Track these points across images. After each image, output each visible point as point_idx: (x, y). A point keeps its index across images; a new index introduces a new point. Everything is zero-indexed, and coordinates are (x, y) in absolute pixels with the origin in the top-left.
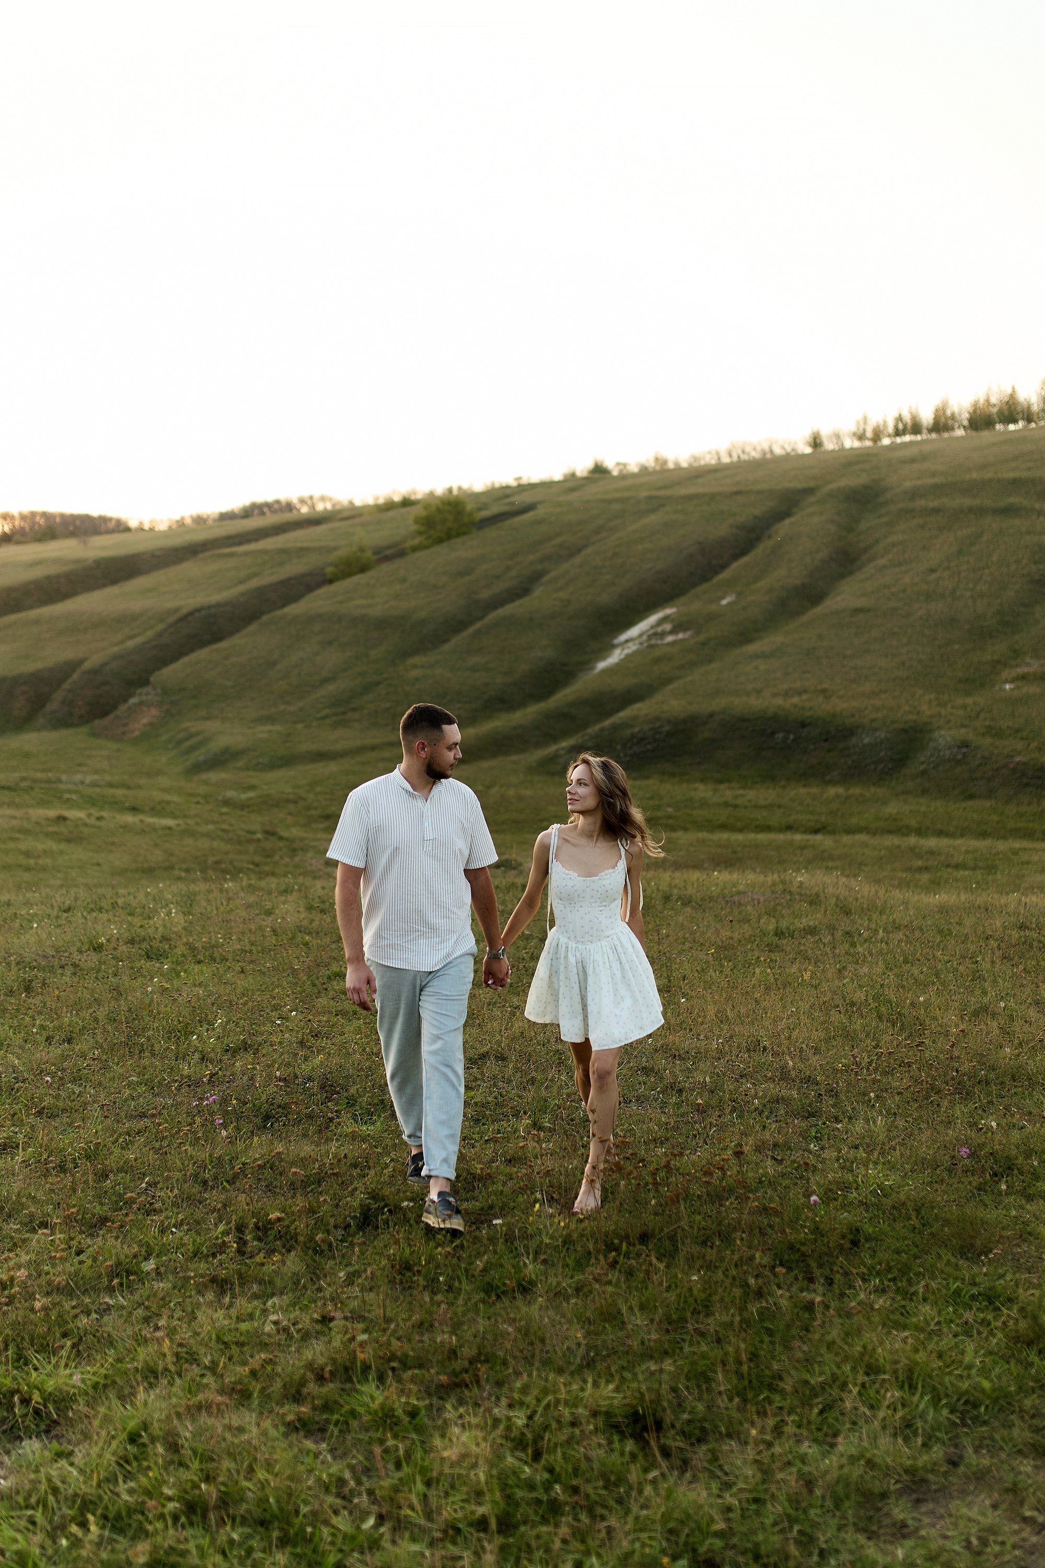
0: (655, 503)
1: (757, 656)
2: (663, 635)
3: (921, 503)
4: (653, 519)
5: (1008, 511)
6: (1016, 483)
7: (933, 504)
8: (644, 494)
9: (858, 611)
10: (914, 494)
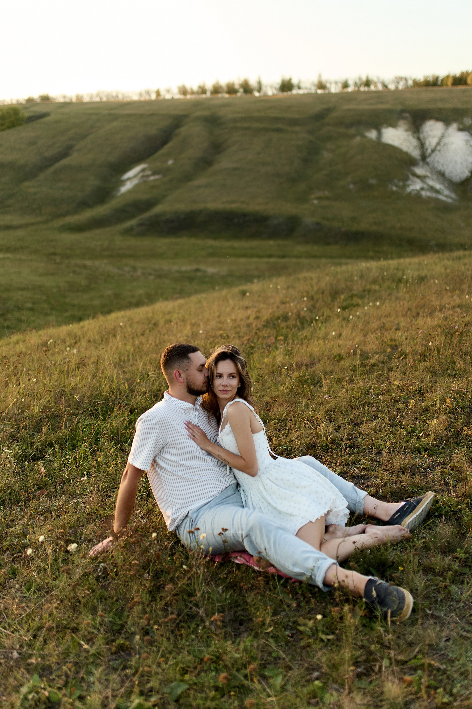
0: (114, 117)
1: (199, 187)
2: (148, 176)
3: (239, 125)
4: (115, 124)
5: (278, 130)
6: (277, 119)
7: (246, 125)
8: (106, 112)
9: (235, 169)
10: (235, 120)
